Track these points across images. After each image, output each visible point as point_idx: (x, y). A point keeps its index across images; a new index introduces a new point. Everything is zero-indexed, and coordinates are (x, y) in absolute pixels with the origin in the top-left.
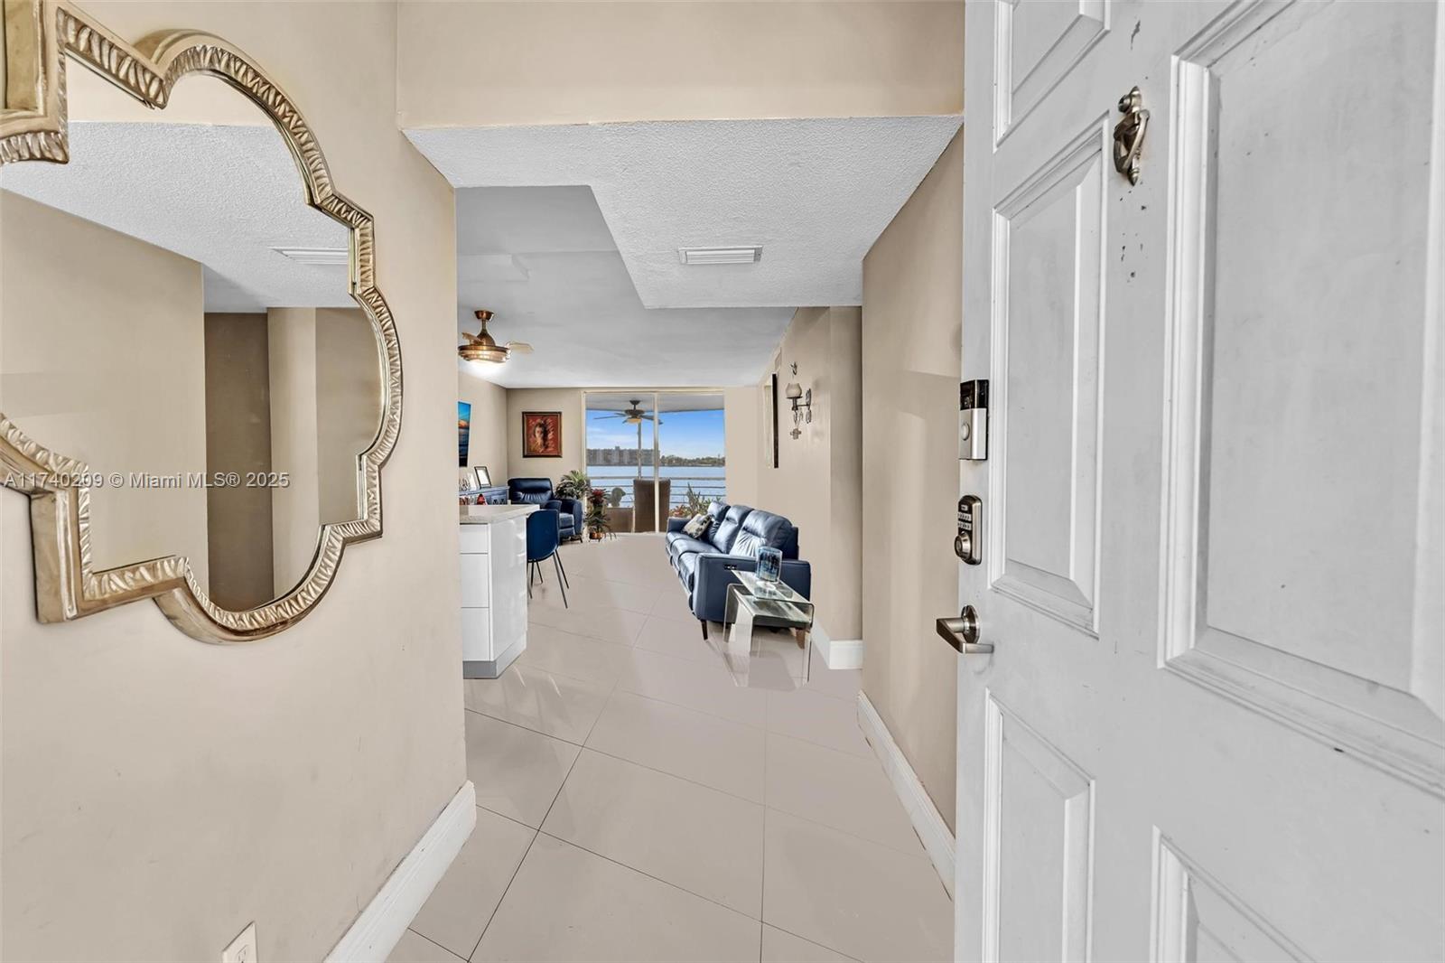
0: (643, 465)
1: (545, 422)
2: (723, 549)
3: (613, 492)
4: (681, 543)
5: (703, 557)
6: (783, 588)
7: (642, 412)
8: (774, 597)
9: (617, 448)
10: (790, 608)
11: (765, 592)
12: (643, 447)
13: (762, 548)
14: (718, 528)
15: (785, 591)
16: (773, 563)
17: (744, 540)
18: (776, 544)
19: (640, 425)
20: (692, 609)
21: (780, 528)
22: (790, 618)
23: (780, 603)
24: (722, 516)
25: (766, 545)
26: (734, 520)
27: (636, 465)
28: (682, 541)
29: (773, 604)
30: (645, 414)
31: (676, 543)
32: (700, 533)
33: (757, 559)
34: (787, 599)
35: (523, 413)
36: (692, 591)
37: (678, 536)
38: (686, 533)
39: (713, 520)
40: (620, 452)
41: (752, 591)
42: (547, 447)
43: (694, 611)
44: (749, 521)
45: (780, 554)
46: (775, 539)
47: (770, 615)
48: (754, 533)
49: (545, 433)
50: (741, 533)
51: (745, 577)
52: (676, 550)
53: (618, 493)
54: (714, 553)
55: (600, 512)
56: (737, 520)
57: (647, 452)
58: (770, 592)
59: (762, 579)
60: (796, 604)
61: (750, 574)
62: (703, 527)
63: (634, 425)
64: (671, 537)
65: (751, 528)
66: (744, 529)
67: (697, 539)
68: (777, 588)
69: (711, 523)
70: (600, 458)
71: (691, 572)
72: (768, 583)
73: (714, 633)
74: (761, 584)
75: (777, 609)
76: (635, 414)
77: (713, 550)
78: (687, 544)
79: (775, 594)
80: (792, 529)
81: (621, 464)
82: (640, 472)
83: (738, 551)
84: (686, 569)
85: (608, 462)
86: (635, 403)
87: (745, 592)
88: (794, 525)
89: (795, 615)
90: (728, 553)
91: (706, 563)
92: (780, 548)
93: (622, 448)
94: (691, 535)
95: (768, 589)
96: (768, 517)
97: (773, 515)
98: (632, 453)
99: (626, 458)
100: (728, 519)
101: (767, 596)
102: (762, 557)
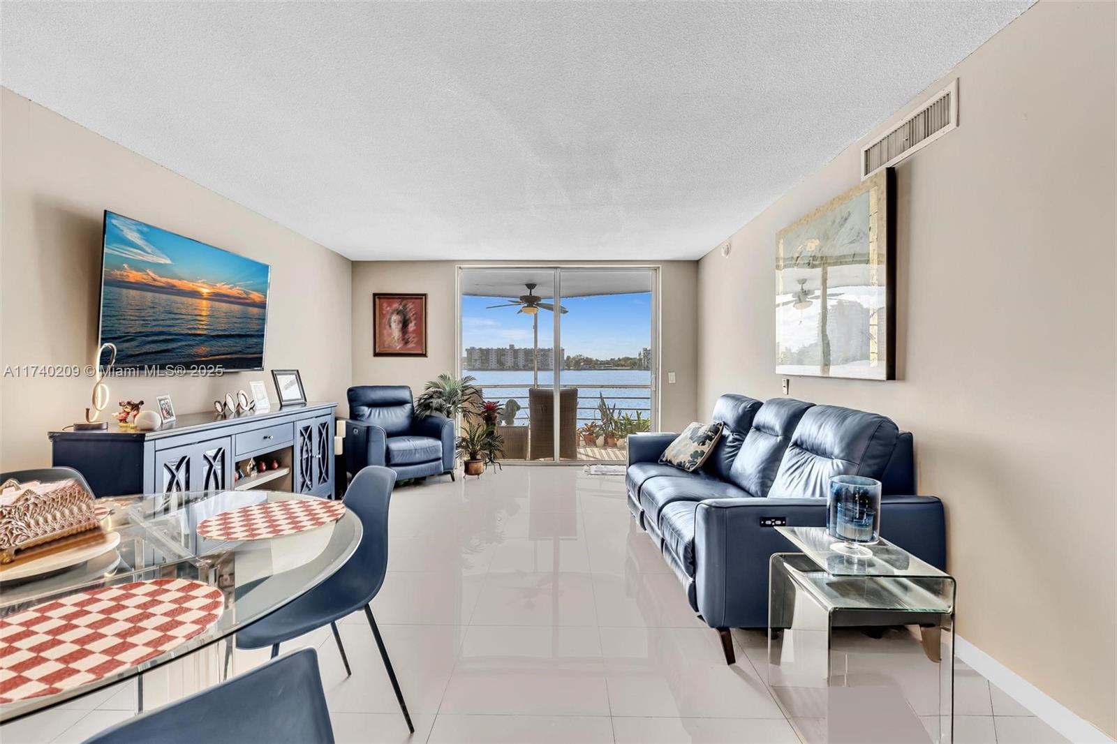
0: (539, 369)
1: (404, 306)
2: (753, 488)
3: (507, 405)
4: (660, 485)
5: (710, 506)
6: (888, 552)
7: (538, 299)
8: (872, 571)
9: (512, 346)
10: (905, 588)
11: (850, 562)
12: (540, 346)
13: (836, 479)
14: (738, 448)
15: (893, 557)
16: (863, 505)
17: (796, 467)
18: (868, 470)
19: (536, 315)
20: (697, 610)
21: (873, 437)
22: (907, 607)
23: (883, 581)
24: (746, 422)
25: (846, 472)
26: (772, 429)
27: (532, 369)
28: (662, 481)
29: (869, 584)
30: (543, 301)
31: (650, 486)
32: (699, 460)
33: (829, 500)
34: (897, 572)
35: (375, 295)
36: (693, 573)
37: (653, 470)
38: (668, 463)
39: (726, 432)
40: (515, 352)
41: (822, 563)
42: (406, 343)
43: (701, 612)
44: (805, 429)
45: (876, 487)
46: (862, 460)
47: (864, 605)
48: (818, 451)
49: (405, 324)
50: (789, 456)
51: (804, 538)
52: (651, 498)
53: (513, 406)
54: (734, 498)
55: (493, 432)
56: (778, 428)
57: (545, 353)
58: (862, 563)
59: (843, 539)
60: (918, 580)
61: (815, 532)
62: (707, 448)
63: (529, 316)
64: (638, 473)
65: (810, 442)
66: (796, 444)
67: (695, 473)
68: (875, 553)
69: (723, 439)
70: (493, 359)
71: (688, 537)
72: (856, 545)
73: (749, 652)
74: (840, 548)
75: (879, 594)
76: (531, 301)
77: (732, 491)
78: (676, 485)
79: (871, 565)
80: (898, 437)
81: (515, 368)
82: (536, 379)
83: (786, 489)
84: (676, 533)
85: (501, 366)
86: (531, 286)
87: (808, 565)
88: (902, 429)
89: (918, 601)
90: (764, 494)
91: (717, 517)
92: (876, 475)
93: (516, 347)
94: (681, 467)
95: (856, 558)
96: (845, 419)
97: (856, 412)
98: (528, 352)
99: (521, 362)
100: (758, 429)
101: (855, 570)
102: (838, 497)
